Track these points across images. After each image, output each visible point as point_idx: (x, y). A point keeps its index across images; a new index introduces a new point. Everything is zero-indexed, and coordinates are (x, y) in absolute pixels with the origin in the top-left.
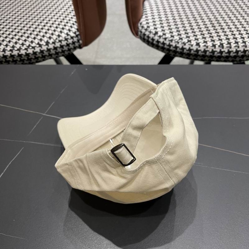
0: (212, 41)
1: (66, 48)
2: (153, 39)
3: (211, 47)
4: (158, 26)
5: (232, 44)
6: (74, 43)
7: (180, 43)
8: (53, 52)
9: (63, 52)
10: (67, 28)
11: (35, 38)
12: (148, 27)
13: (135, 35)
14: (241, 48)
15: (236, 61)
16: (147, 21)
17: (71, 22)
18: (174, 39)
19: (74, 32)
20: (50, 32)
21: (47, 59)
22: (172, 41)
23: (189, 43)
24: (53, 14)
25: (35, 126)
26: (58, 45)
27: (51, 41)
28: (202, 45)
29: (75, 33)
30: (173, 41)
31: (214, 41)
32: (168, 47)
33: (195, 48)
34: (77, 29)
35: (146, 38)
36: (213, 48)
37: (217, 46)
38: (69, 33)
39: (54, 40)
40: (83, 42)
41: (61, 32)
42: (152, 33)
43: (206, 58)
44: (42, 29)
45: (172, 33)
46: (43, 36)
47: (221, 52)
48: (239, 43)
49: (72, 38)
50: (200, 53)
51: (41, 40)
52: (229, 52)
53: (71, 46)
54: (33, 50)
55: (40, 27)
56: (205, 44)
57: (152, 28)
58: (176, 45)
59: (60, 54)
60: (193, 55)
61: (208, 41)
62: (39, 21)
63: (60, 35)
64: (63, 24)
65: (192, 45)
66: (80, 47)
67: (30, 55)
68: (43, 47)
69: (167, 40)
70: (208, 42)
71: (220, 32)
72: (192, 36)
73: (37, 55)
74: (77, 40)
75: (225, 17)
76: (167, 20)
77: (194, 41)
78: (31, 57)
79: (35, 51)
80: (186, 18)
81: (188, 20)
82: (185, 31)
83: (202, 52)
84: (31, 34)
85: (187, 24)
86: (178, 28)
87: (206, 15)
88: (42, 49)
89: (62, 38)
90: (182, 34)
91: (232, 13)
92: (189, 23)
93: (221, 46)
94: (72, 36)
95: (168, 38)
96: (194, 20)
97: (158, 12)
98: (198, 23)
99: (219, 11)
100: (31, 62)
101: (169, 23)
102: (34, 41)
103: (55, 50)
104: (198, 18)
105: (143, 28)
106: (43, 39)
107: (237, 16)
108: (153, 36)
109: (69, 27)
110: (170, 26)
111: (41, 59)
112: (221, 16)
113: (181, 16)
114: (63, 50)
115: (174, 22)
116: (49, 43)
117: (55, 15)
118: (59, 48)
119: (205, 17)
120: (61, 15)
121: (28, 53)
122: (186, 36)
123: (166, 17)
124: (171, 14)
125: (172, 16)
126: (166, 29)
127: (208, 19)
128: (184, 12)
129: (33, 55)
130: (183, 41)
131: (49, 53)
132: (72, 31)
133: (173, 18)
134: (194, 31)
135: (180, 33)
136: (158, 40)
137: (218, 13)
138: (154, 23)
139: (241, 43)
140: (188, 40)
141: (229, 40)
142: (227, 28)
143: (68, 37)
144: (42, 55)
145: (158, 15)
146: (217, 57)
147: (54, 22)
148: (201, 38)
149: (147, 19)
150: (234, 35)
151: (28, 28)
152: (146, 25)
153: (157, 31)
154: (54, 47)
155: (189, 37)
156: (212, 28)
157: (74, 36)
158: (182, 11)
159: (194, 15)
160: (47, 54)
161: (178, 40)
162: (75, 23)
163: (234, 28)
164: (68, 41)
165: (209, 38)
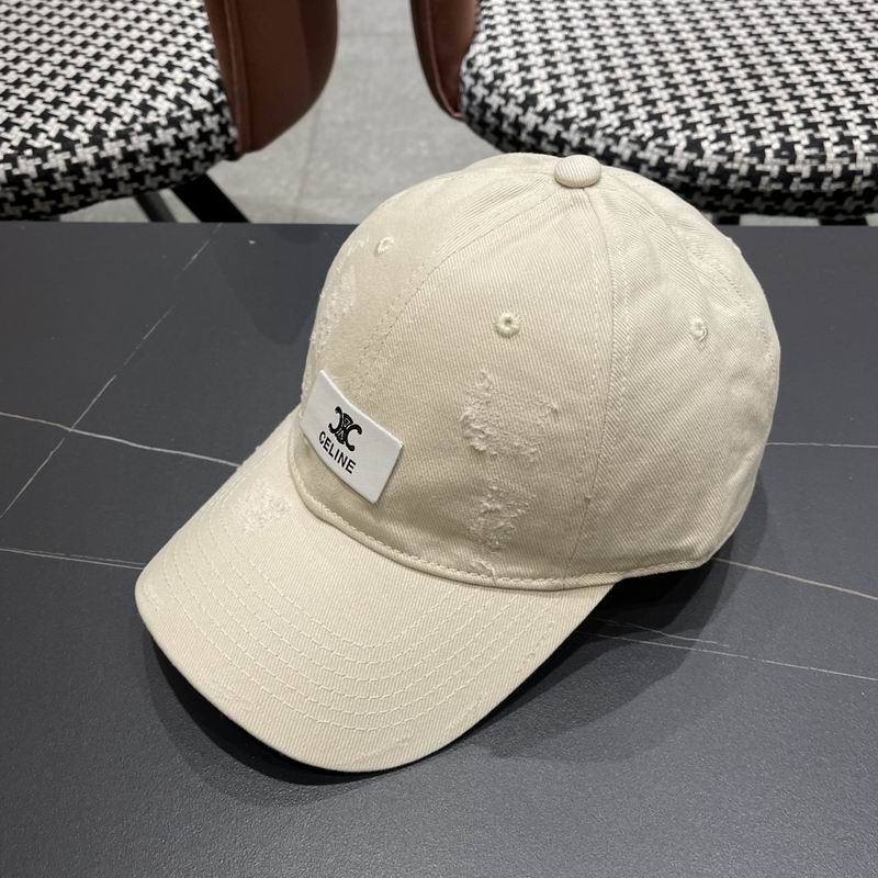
0: (749, 132)
1: (172, 157)
2: (518, 126)
3: (746, 155)
4: (539, 73)
5: (827, 145)
6: (204, 136)
7: (624, 140)
8: (120, 171)
9: (162, 170)
10: (178, 76)
11: (45, 116)
12: (500, 76)
13: (450, 109)
14: (864, 161)
15: (844, 212)
16: (493, 54)
17: (196, 54)
18: (600, 124)
19: (205, 92)
20: (110, 91)
21: (96, 201)
22: (591, 131)
23: (660, 140)
24: (122, 23)
26: (140, 142)
27: (116, 125)
28: (709, 148)
29: (209, 97)
30: (599, 134)
31: (757, 133)
33: (681, 159)
34: (217, 82)
35: (490, 118)
36: (754, 160)
37: (769, 153)
38: (184, 97)
39: (123, 123)
40: (242, 131)
41: (153, 92)
42: (512, 101)
43: (727, 199)
44: (78, 78)
45: (593, 99)
46: (82, 108)
47: (786, 177)
48: (856, 143)
49: (198, 115)
50: (702, 179)
51: (71, 123)
52: (817, 177)
53: (196, 149)
54: (38, 161)
55: (71, 71)
56: (722, 144)
57: (513, 80)
58: (608, 148)
59: (149, 181)
61: (734, 133)
62: (67, 49)
63: (150, 103)
64: (162, 59)
65: (671, 150)
66: (232, 154)
67: (28, 182)
68: (79, 149)
69: (574, 127)
70: (734, 138)
71: (780, 98)
72: (673, 111)
73: (53, 182)
74: (220, 124)
75: (797, 41)
76: (570, 49)
77: (678, 131)
78: (32, 190)
79: (46, 166)
80: (648, 42)
81: (652, 52)
82: (643, 94)
83: (709, 176)
84: (31, 99)
85: (651, 66)
86: (616, 82)
87: (723, 31)
88: (75, 161)
89: (158, 116)
90: (633, 103)
91: (823, 26)
92: (657, 63)
93: (784, 153)
94: (196, 108)
95: (577, 120)
96: (679, 50)
97: (536, 19)
98: (693, 62)
99: (771, 16)
100: (32, 211)
101: (581, 61)
102: (41, 126)
103: (130, 165)
104: (694, 42)
105: (480, 82)
106: (78, 118)
107: (843, 35)
108: (519, 111)
109: (184, 71)
110: (585, 73)
111: (75, 197)
112: (780, 37)
113: (626, 36)
114: (164, 163)
115: (600, 57)
116: (105, 134)
117: (133, 23)
118: (146, 156)
119: (719, 39)
120: (156, 26)
121: (17, 176)
122: (649, 113)
123: (567, 38)
124: (589, 26)
125: (593, 36)
126: (568, 87)
127: (731, 46)
128: (638, 19)
129: (37, 184)
130: (633, 133)
131: (104, 177)
132: (198, 88)
133: (595, 40)
134: (678, 94)
135: (622, 102)
136: (536, 126)
137: (769, 24)
138: (520, 61)
139: (864, 142)
140: (655, 128)
141: (817, 130)
142: (807, 83)
143: (180, 113)
144: (76, 183)
145: (539, 29)
146: (768, 195)
147: (125, 53)
148: (707, 121)
149: (496, 44)
150: (837, 109)
151: (23, 76)
152: (488, 67)
153: (533, 91)
154: (124, 150)
155: (659, 117)
156: (749, 84)
157: (205, 111)
158: (630, 17)
159: (677, 33)
160: (99, 181)
161: (617, 129)
162: (209, 59)
163: (834, 85)
164: (180, 129)
165: (736, 120)
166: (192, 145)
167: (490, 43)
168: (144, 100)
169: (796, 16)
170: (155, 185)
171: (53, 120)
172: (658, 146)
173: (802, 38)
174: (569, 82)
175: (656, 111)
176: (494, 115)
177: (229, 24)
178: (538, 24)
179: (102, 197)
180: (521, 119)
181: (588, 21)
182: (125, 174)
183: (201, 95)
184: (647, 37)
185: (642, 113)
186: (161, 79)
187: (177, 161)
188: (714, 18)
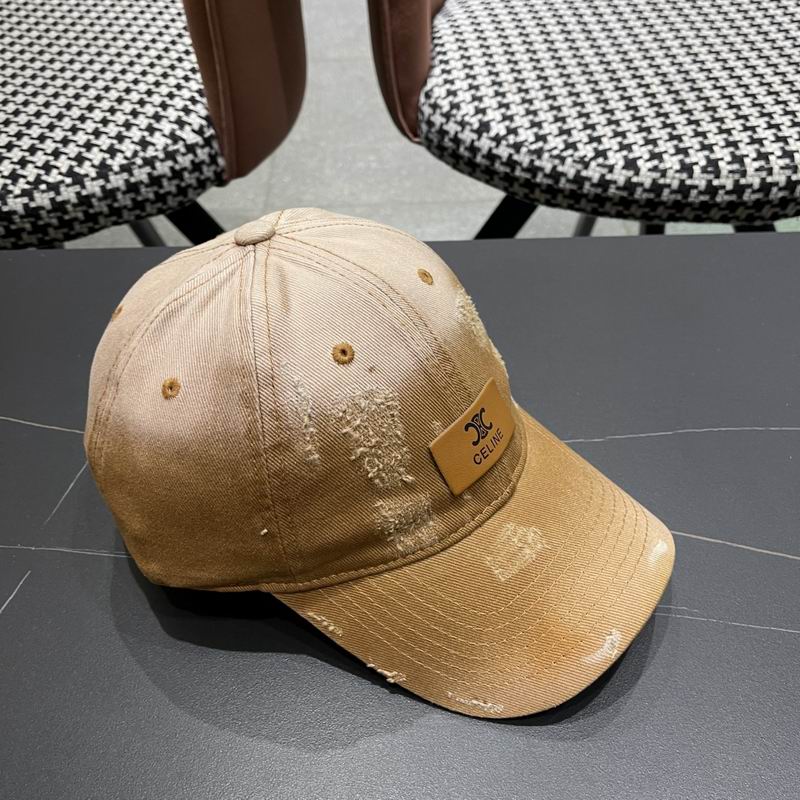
1: (169, 186)
2: (473, 149)
3: (677, 171)
4: (490, 102)
5: (747, 161)
6: (197, 167)
7: (569, 161)
8: (124, 200)
9: (161, 198)
10: (172, 114)
11: (56, 154)
12: (455, 106)
13: (410, 135)
14: (779, 174)
15: (762, 218)
16: (448, 86)
17: (186, 93)
18: (547, 147)
19: (196, 127)
20: (112, 130)
21: (103, 227)
22: (539, 153)
23: (600, 160)
24: (117, 67)
25: (72, 485)
26: (141, 174)
27: (119, 160)
28: (644, 166)
29: (200, 132)
30: (546, 155)
31: (685, 152)
32: (528, 176)
33: (620, 176)
34: (206, 118)
35: (447, 143)
36: (684, 176)
37: (697, 170)
38: (178, 133)
39: (126, 158)
40: (227, 161)
41: (151, 130)
42: (468, 128)
43: (660, 210)
44: (82, 119)
45: (539, 125)
46: (88, 146)
47: (711, 190)
48: (771, 158)
49: (191, 149)
50: (639, 193)
51: (80, 159)
52: (739, 189)
53: (189, 178)
54: (52, 194)
55: (76, 112)
56: (655, 162)
57: (467, 109)
58: (554, 168)
59: (149, 208)
60: (616, 200)
61: (666, 152)
62: (71, 92)
63: (149, 139)
64: (156, 99)
65: (611, 169)
66: (220, 181)
67: (43, 213)
68: (88, 183)
69: (524, 150)
70: (665, 156)
71: (703, 120)
72: (611, 134)
73: (66, 212)
74: (210, 155)
75: (714, 69)
76: (516, 80)
77: (617, 151)
78: (47, 220)
79: (59, 199)
80: (584, 73)
81: (589, 82)
82: (584, 119)
83: (645, 190)
84: (42, 138)
85: (589, 94)
86: (559, 109)
87: (648, 61)
88: (84, 193)
89: (156, 150)
90: (575, 128)
91: (735, 54)
92: (594, 91)
93: (710, 169)
94: (189, 142)
95: (526, 144)
96: (612, 79)
97: (484, 54)
98: (624, 89)
99: (689, 47)
100: (47, 238)
101: (527, 91)
102: (53, 163)
103: (132, 195)
104: (624, 71)
105: (438, 111)
106: (86, 155)
107: (753, 62)
108: (475, 136)
109: (177, 110)
110: (530, 102)
111: (84, 225)
112: (699, 65)
113: (564, 67)
114: (162, 191)
115: (543, 87)
116: (110, 168)
117: (127, 67)
118: (147, 186)
119: (646, 69)
120: (148, 69)
121: (34, 208)
122: (589, 136)
123: (513, 70)
124: (531, 60)
125: (535, 68)
126: (517, 114)
127: (657, 74)
128: (573, 52)
129: (52, 215)
130: (578, 155)
131: (110, 206)
132: (190, 124)
133: (538, 72)
134: (614, 118)
135: (565, 127)
136: (490, 150)
137: (688, 54)
138: (473, 92)
139: (779, 157)
140: (595, 149)
141: (737, 148)
142: (726, 106)
143: (175, 147)
144: (86, 213)
145: (487, 63)
146: (696, 206)
147: (123, 94)
148: (642, 142)
149: (450, 77)
150: (753, 129)
151: (33, 118)
152: (445, 98)
153: (486, 119)
154: (127, 181)
155: (598, 140)
156: (675, 108)
157: (197, 144)
158: (566, 51)
159: (609, 63)
160: (105, 210)
161: (562, 151)
162: (198, 98)
163: (749, 107)
164: (176, 161)
165: (667, 141)
166: (186, 175)
167: (445, 76)
168: (144, 137)
169: (711, 45)
170: (155, 211)
171: (63, 157)
172: (599, 165)
173: (718, 65)
174: (517, 110)
175: (595, 134)
176: (451, 140)
177: (218, 68)
178: (486, 59)
179: (109, 224)
180: (476, 144)
181: (530, 55)
182: (129, 203)
183: (193, 131)
184: (582, 68)
185: (583, 136)
186: (157, 117)
187: (173, 189)
188: (640, 50)
